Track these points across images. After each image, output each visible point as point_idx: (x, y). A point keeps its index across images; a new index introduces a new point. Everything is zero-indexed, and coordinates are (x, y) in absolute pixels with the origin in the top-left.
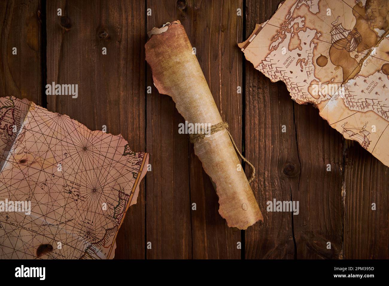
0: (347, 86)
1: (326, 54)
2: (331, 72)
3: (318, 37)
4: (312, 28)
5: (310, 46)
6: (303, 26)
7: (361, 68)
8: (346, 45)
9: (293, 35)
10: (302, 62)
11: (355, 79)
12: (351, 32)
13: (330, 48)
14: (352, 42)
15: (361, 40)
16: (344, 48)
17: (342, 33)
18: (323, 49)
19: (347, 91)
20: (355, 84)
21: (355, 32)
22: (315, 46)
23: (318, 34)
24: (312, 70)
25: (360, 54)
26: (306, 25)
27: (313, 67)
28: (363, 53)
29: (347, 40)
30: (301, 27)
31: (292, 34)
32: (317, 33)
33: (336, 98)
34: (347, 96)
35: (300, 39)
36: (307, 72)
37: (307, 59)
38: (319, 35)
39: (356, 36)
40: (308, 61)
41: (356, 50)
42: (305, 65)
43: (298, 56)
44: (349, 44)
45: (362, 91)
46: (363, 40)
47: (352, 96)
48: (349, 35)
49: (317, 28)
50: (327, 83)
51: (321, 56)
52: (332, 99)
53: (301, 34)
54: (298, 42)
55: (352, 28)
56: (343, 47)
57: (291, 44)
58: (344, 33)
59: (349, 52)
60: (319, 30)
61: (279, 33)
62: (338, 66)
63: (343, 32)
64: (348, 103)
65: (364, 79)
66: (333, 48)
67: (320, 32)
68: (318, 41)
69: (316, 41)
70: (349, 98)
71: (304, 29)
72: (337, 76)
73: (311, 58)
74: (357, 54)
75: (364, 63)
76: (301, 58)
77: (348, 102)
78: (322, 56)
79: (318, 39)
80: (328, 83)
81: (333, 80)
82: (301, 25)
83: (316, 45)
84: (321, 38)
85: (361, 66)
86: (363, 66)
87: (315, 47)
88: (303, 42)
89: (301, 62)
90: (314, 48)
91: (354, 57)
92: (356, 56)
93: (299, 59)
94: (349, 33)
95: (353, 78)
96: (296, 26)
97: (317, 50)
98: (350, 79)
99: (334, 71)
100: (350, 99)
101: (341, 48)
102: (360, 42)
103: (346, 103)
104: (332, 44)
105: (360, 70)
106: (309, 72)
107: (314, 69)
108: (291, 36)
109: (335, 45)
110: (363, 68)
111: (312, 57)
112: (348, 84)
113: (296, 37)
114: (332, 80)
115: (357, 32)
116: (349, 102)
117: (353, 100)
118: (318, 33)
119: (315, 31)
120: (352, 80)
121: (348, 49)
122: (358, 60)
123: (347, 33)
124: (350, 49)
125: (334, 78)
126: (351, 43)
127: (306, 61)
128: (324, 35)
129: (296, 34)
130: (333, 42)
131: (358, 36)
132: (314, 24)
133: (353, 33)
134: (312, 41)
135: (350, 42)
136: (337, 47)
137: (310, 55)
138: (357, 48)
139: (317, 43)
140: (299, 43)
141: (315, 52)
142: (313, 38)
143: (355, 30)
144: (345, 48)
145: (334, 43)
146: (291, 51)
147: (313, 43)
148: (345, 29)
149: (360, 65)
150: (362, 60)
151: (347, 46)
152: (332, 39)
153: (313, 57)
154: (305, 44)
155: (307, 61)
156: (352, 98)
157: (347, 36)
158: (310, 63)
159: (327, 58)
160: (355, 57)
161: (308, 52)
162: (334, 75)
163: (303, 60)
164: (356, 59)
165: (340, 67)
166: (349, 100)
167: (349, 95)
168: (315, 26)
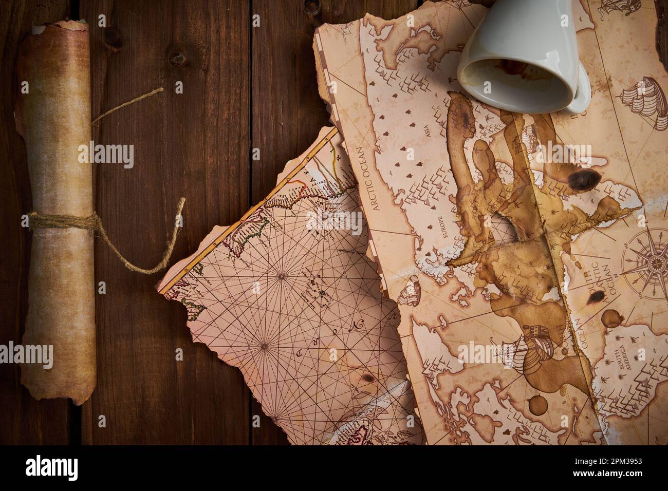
0: (598, 395)
1: (532, 393)
2: (563, 403)
3: (499, 387)
4: (480, 387)
5: (505, 408)
6: (469, 398)
7: (586, 356)
8: (539, 355)
9: (471, 421)
10: (521, 435)
11: (596, 376)
12: (524, 336)
13: (527, 381)
14: (540, 344)
15: (546, 330)
16: (541, 362)
17: (518, 350)
18: (521, 391)
19: (606, 400)
20: (603, 380)
21: (528, 331)
22: (509, 400)
23: (495, 385)
24: (541, 429)
25: (564, 345)
26: (471, 392)
27: (539, 425)
28: (566, 339)
29: (533, 349)
30: (469, 401)
31: (469, 422)
32: (492, 385)
33: (607, 424)
34: (613, 405)
35: (486, 415)
36: (539, 439)
37: (520, 425)
38: (497, 384)
39: (535, 333)
40: (525, 425)
41: (555, 346)
42: (527, 435)
43: (506, 435)
44: (540, 351)
45: (621, 377)
46: (548, 328)
47: (618, 397)
48: (528, 342)
49: (484, 380)
50: (575, 421)
51: (529, 401)
52: (604, 432)
53: (478, 408)
54: (487, 421)
55: (520, 332)
56: (539, 361)
57: (483, 433)
58: (520, 348)
59: (551, 357)
60: (490, 379)
61: (455, 441)
62: (561, 387)
63: (517, 348)
64: (625, 411)
65: (603, 361)
66: (530, 377)
67: (494, 379)
68: (505, 391)
69: (502, 394)
70: (619, 404)
71: (474, 399)
72: (575, 400)
73: (522, 419)
74: (562, 348)
75: (581, 347)
76: (513, 432)
77: (623, 411)
78: (531, 400)
79: (502, 390)
80: (577, 419)
81: (576, 409)
82: (466, 401)
83: (509, 398)
84: (504, 384)
85: (583, 354)
86: (585, 351)
87: (512, 401)
88: (491, 414)
89: (519, 436)
90: (511, 404)
91: (564, 356)
92: (565, 352)
93: (513, 437)
94: (525, 340)
95: (593, 378)
96: (462, 408)
97: (516, 402)
98: (591, 382)
99: (565, 398)
100: (621, 403)
101: (537, 367)
102: (548, 333)
103: (624, 416)
104: (523, 374)
105: (588, 359)
106: (541, 435)
107: (542, 426)
108: (471, 424)
109: (528, 372)
110: (587, 352)
111: (522, 417)
112: (597, 391)
113: (477, 419)
114: (576, 411)
115: (531, 328)
116: (625, 409)
117: (625, 402)
118: (493, 383)
119: (488, 385)
120: (594, 381)
121: (546, 355)
122: (571, 353)
123: (522, 343)
124: (548, 354)
125: (575, 405)
126: (540, 347)
127: (522, 429)
128: (502, 377)
129: (473, 415)
130: (522, 372)
131: (537, 329)
132: (477, 381)
133: (529, 335)
134: (500, 400)
135: (537, 347)
136: (532, 370)
137: (517, 417)
138: (553, 343)
139: (507, 395)
140: (489, 421)
141: (519, 406)
142: (495, 395)
143: (525, 329)
144: (543, 360)
145: (523, 370)
146: (494, 441)
147: (503, 400)
148: (515, 342)
149: (580, 354)
150: (575, 346)
151: (541, 355)
152: (516, 370)
153: (524, 416)
154: (496, 412)
155: (523, 426)
156: (621, 399)
157: (526, 347)
158: (529, 424)
159: (539, 395)
160: (565, 354)
161: (511, 417)
162: (570, 402)
163: (518, 432)
164: (569, 355)
165: (564, 385)
166: (622, 406)
167: (614, 401)
168: (481, 381)
